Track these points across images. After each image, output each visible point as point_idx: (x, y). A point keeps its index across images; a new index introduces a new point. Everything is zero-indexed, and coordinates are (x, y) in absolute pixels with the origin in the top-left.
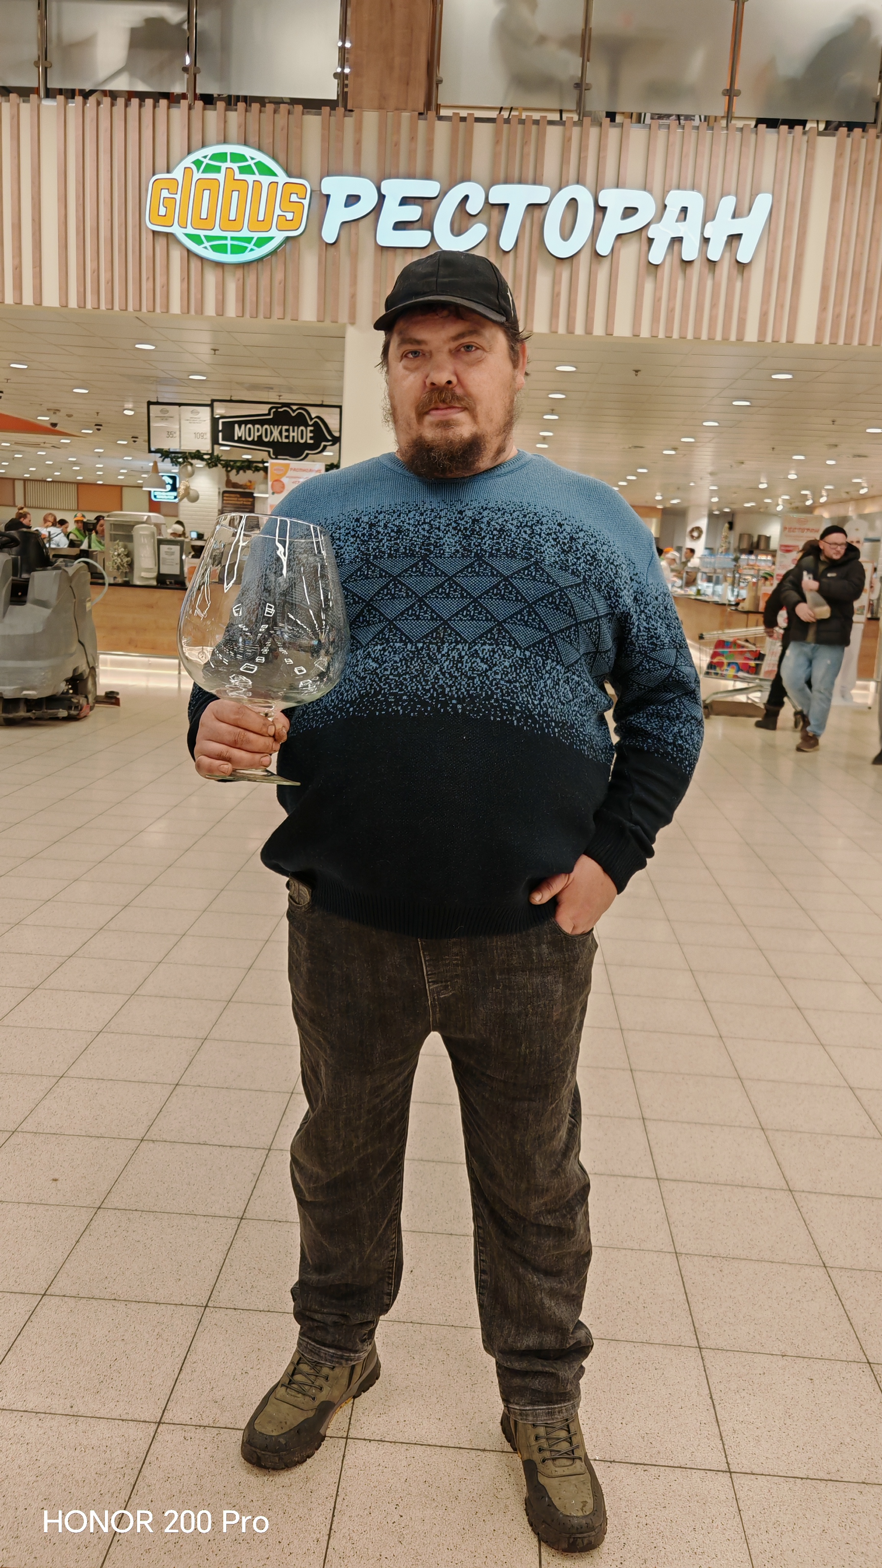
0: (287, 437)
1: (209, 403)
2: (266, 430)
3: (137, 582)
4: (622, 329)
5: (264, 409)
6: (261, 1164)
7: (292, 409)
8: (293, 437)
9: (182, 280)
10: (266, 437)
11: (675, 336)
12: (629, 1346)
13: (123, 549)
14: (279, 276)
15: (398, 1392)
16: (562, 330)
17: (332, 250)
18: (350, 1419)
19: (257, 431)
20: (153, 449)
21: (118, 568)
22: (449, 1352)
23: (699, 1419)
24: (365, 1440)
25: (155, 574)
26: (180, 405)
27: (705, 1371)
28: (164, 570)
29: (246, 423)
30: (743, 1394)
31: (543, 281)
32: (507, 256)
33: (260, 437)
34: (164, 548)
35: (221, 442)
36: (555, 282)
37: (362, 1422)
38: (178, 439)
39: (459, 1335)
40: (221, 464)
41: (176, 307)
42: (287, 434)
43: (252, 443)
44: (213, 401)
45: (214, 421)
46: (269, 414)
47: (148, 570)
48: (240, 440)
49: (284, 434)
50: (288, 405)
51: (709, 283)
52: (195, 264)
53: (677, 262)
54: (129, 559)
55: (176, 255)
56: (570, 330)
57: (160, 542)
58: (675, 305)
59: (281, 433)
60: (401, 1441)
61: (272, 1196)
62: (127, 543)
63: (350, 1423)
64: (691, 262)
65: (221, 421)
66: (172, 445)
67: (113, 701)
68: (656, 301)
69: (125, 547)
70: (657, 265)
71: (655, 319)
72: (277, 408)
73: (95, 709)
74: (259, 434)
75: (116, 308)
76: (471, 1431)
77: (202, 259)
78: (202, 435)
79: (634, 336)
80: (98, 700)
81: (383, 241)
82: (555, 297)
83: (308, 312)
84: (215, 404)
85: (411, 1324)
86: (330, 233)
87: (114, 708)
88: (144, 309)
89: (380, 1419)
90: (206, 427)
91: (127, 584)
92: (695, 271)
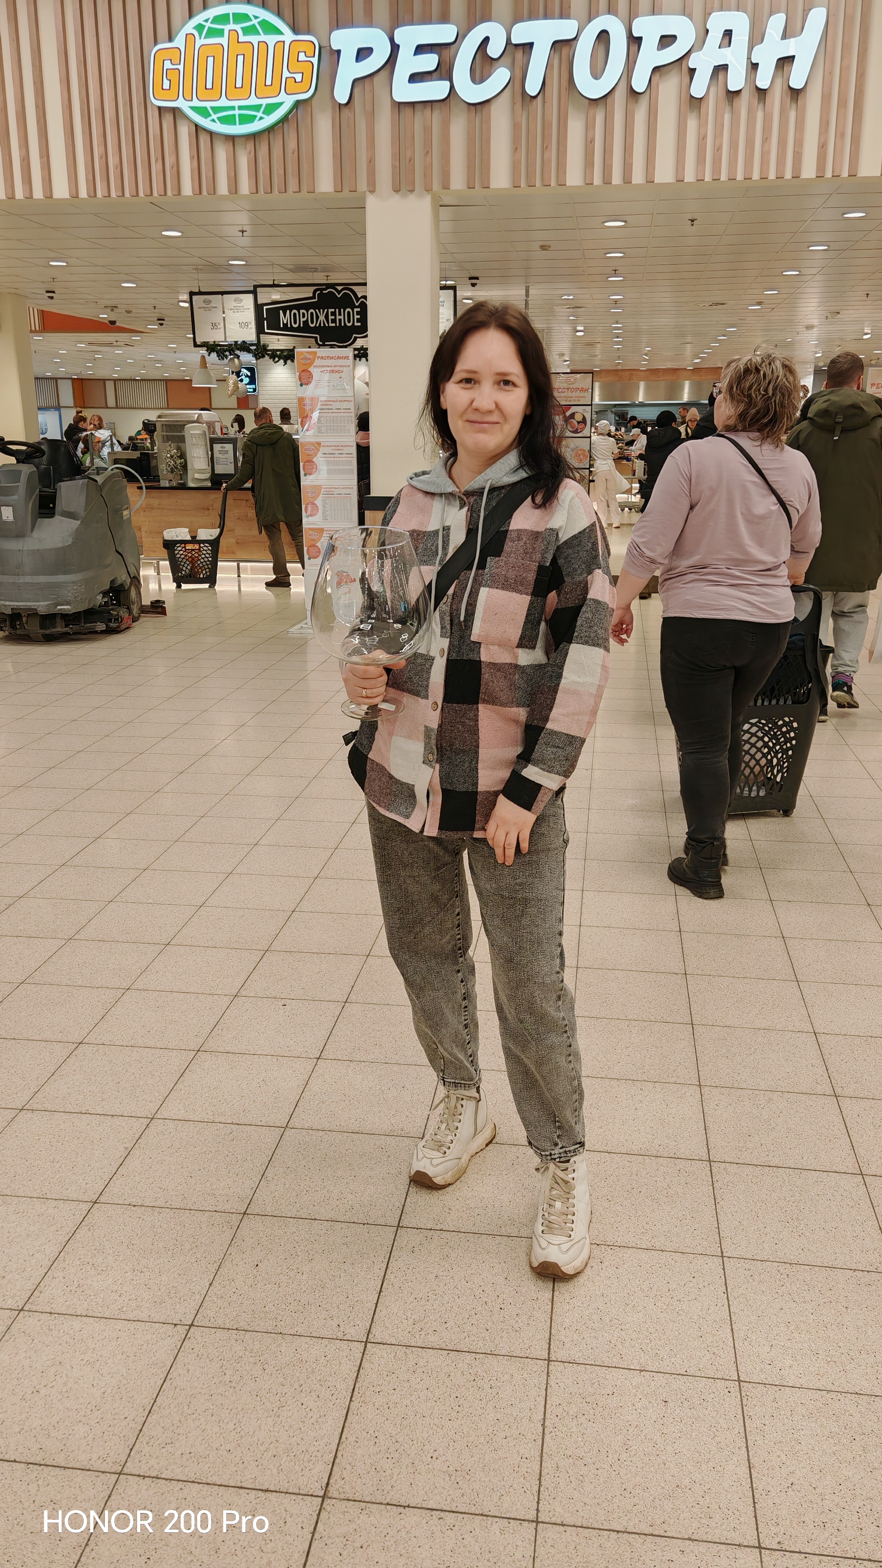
0: (334, 321)
1: (252, 289)
2: (312, 313)
3: (191, 484)
4: (664, 174)
5: (308, 292)
6: (137, 1136)
7: (337, 290)
8: (340, 320)
9: (192, 158)
10: (312, 323)
11: (724, 177)
12: (469, 1358)
13: (175, 451)
14: (292, 145)
15: (194, 1416)
16: (597, 180)
17: (346, 112)
18: (131, 1449)
19: (303, 316)
20: (198, 342)
21: (172, 471)
22: (266, 1366)
23: (522, 1452)
24: (139, 1476)
25: (208, 475)
26: (222, 293)
27: (546, 1390)
28: (219, 470)
29: (291, 308)
30: (582, 1419)
31: (575, 128)
32: (535, 101)
33: (306, 322)
34: (217, 447)
35: (266, 331)
36: (589, 127)
37: (143, 1454)
38: (223, 330)
39: (284, 1344)
40: (268, 355)
41: (187, 189)
42: (333, 317)
43: (298, 329)
44: (256, 287)
45: (258, 308)
46: (314, 297)
47: (200, 471)
48: (286, 328)
49: (331, 317)
50: (333, 286)
51: (760, 115)
52: (204, 139)
53: (722, 93)
54: (183, 460)
55: (184, 131)
56: (607, 180)
57: (213, 441)
58: (722, 142)
59: (327, 317)
60: (178, 1478)
61: (137, 1174)
62: (180, 444)
63: (129, 1455)
64: (738, 92)
65: (265, 307)
66: (217, 337)
67: (160, 610)
68: (702, 140)
69: (178, 448)
70: (701, 99)
71: (701, 160)
72: (322, 290)
73: (142, 620)
74: (305, 319)
75: (127, 194)
76: (260, 1466)
77: (211, 134)
78: (247, 324)
79: (677, 181)
80: (144, 610)
81: (399, 97)
82: (589, 144)
83: (325, 183)
84: (258, 289)
85: (236, 1332)
86: (342, 94)
87: (161, 619)
88: (155, 194)
89: (164, 1450)
90: (249, 315)
91: (183, 487)
92: (743, 103)
